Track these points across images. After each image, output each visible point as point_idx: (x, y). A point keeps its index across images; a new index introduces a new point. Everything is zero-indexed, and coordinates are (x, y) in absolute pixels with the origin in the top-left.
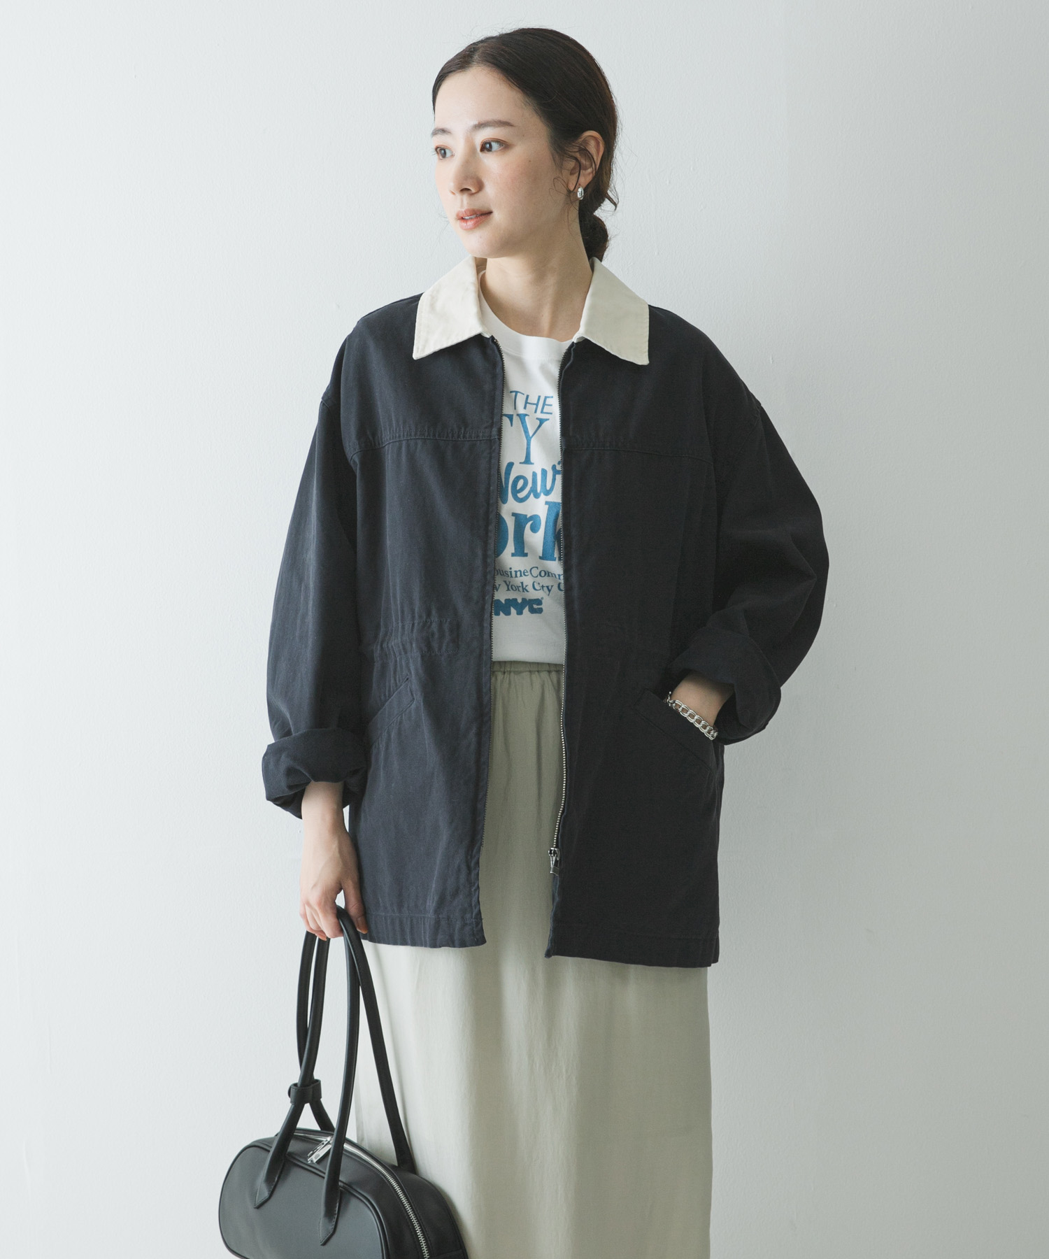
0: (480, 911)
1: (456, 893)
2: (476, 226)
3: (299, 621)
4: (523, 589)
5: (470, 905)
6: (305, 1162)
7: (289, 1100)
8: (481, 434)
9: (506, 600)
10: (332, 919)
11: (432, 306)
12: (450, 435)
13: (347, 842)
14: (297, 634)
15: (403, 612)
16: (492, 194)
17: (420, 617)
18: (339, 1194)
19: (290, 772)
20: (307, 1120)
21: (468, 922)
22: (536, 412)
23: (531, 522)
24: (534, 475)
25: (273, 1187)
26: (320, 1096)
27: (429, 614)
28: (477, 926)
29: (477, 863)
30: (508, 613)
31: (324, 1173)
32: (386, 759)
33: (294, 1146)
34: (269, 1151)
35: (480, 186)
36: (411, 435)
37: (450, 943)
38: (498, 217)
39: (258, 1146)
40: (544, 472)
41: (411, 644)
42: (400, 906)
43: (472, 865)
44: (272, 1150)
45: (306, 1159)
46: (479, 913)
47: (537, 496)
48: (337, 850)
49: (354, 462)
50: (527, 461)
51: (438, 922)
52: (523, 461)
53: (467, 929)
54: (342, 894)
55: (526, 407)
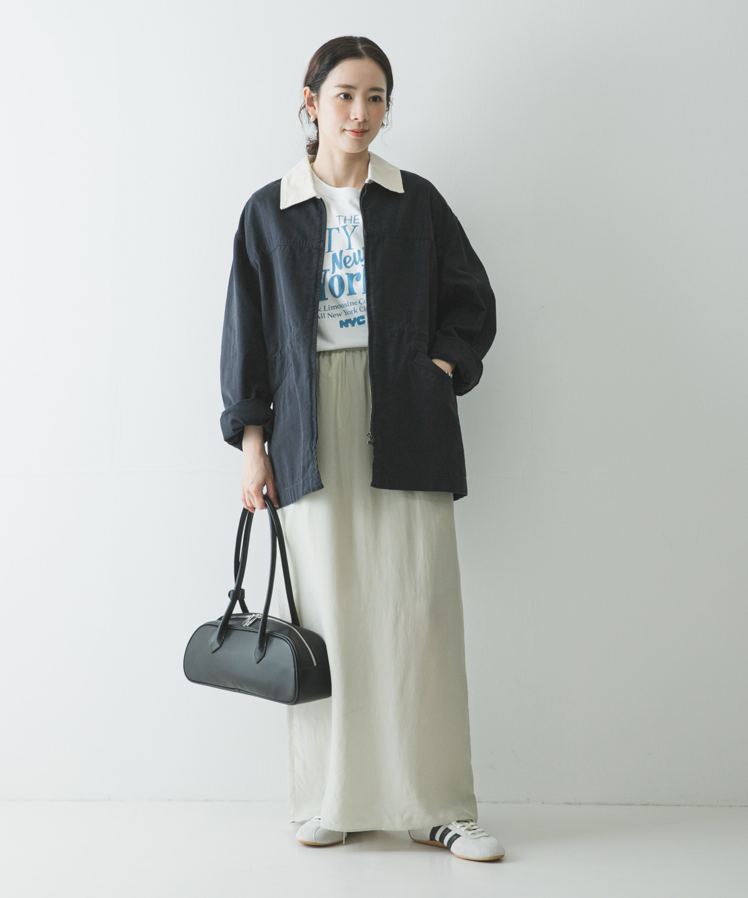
1: (308, 465)
3: (232, 349)
4: (355, 311)
6: (242, 627)
8: (314, 246)
9: (346, 320)
10: (261, 500)
11: (289, 183)
12: (298, 244)
13: (268, 460)
14: (231, 355)
18: (266, 637)
19: (233, 422)
20: (237, 610)
22: (351, 223)
23: (356, 277)
24: (354, 254)
25: (221, 642)
26: (244, 598)
28: (318, 479)
30: (347, 326)
32: (283, 408)
34: (217, 627)
37: (309, 491)
39: (209, 624)
40: (359, 251)
43: (313, 449)
44: (220, 625)
46: (318, 472)
47: (357, 264)
48: (263, 464)
49: (256, 264)
50: (350, 248)
51: (304, 482)
52: (347, 248)
53: (314, 481)
54: (265, 487)
55: (345, 222)
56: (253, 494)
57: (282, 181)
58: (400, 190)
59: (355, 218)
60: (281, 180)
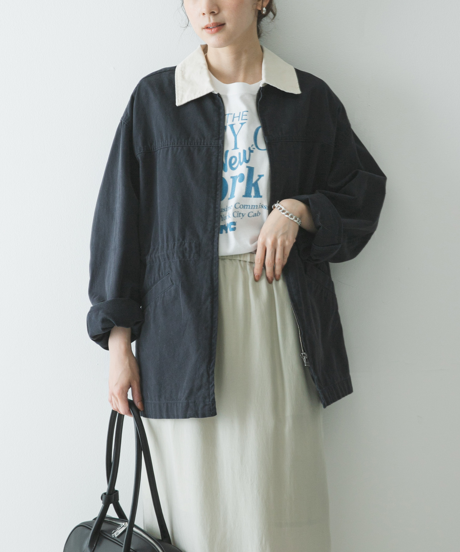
0: (214, 398)
1: (200, 388)
2: (218, 31)
5: (209, 395)
6: (111, 536)
7: (101, 502)
8: (213, 143)
12: (196, 144)
15: (167, 238)
16: (226, 15)
17: (179, 240)
19: (104, 321)
20: (112, 512)
21: (207, 403)
22: (239, 120)
23: (239, 178)
24: (240, 154)
25: (93, 549)
26: (118, 500)
27: (184, 238)
28: (212, 406)
29: (213, 372)
31: (123, 544)
33: (104, 527)
34: (91, 529)
35: (219, 10)
36: (174, 144)
37: (195, 415)
38: (229, 26)
39: (84, 526)
40: (245, 152)
41: (173, 254)
42: (160, 397)
43: (210, 372)
44: (93, 529)
45: (111, 534)
46: (214, 399)
48: (128, 365)
49: (138, 159)
50: (236, 148)
51: (188, 405)
52: (234, 148)
53: (207, 407)
54: (130, 390)
55: (233, 121)
56: (117, 396)
57: (176, 69)
58: (297, 91)
59: (243, 114)
60: (175, 67)
